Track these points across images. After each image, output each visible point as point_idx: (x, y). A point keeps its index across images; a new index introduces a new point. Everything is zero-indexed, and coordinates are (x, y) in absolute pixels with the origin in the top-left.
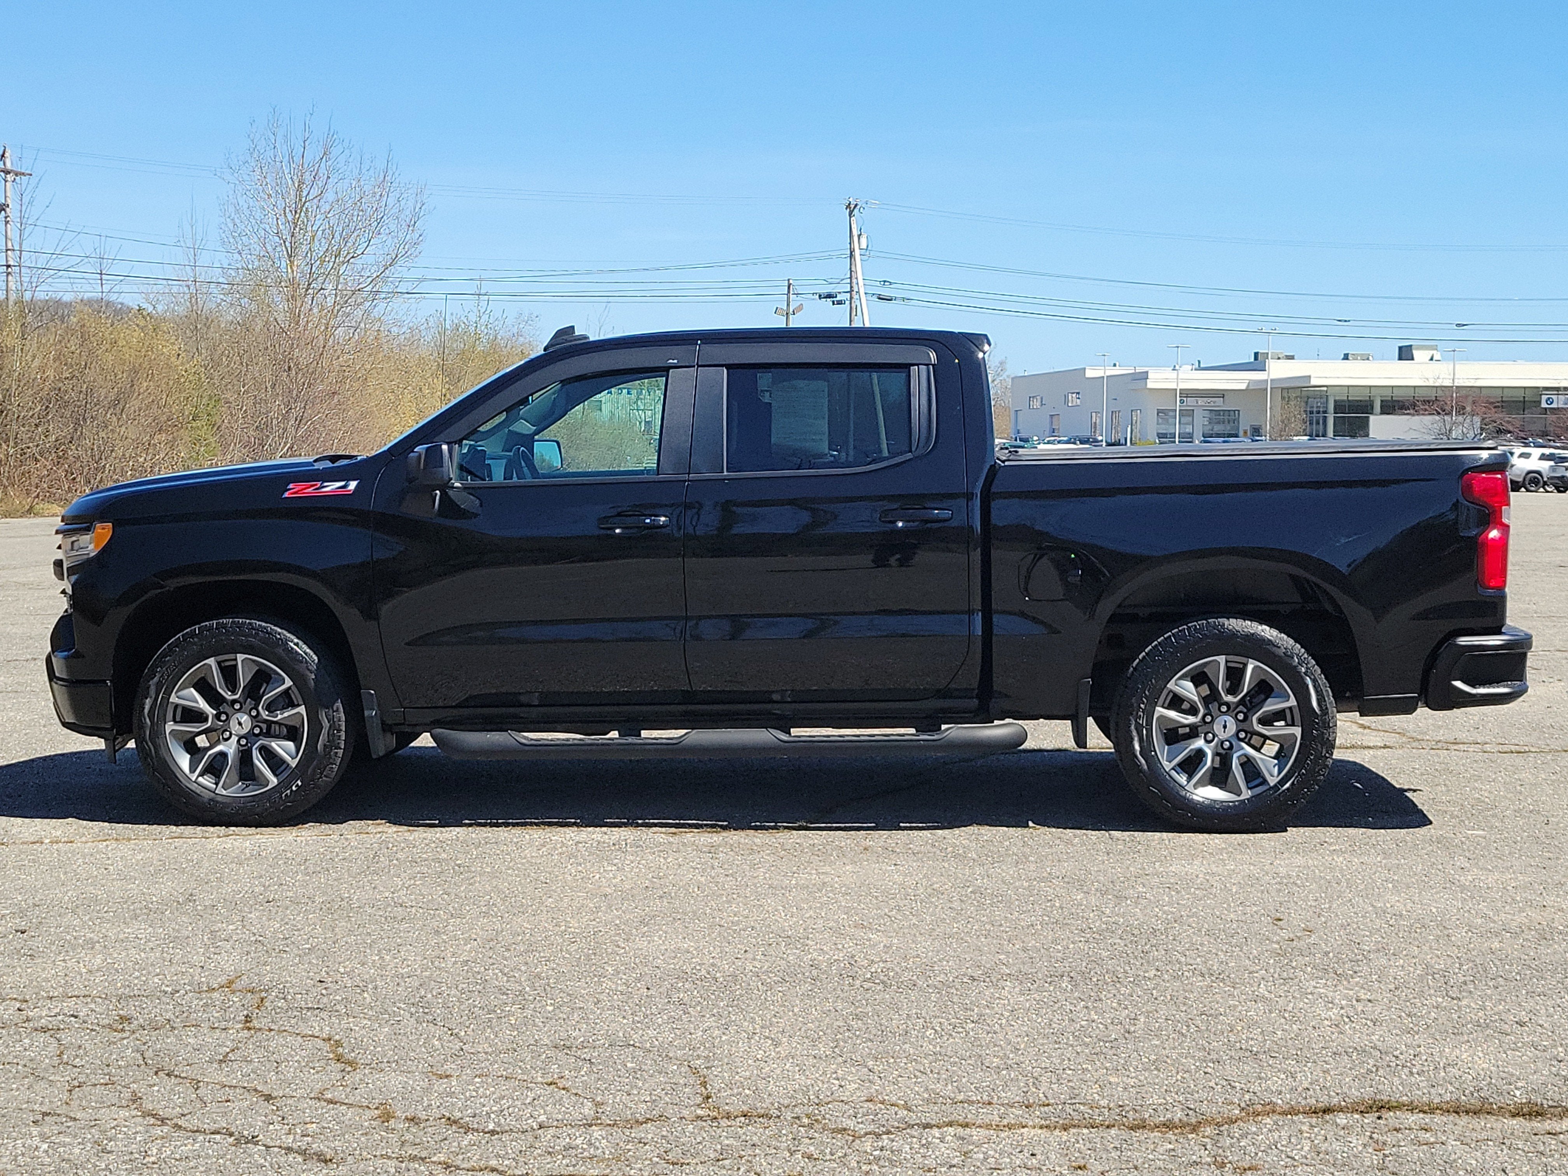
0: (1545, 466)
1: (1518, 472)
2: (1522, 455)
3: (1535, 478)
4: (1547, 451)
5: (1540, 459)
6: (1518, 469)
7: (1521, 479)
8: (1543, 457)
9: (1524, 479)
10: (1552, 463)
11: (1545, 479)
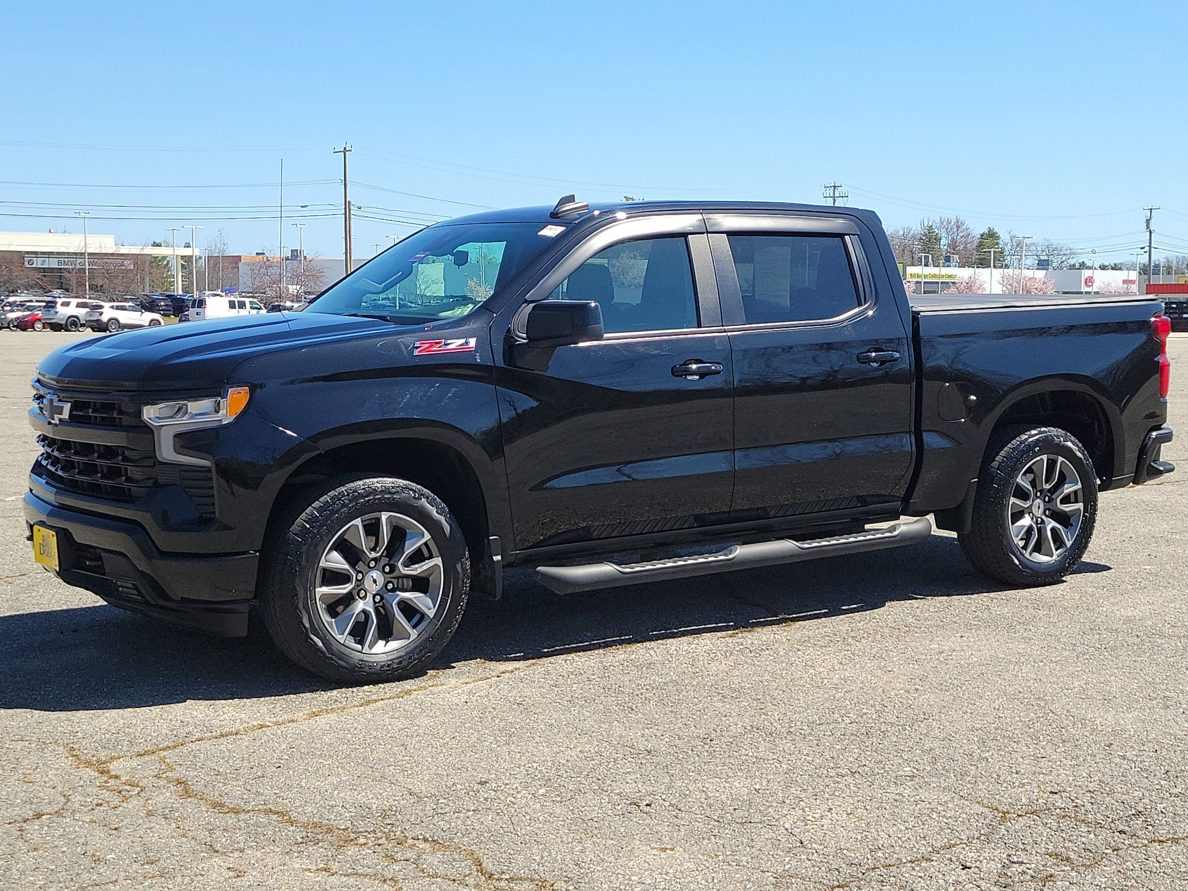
0: (82, 312)
1: (62, 317)
2: (63, 304)
3: (74, 321)
4: (80, 300)
5: (77, 306)
6: (61, 314)
7: (64, 322)
8: (79, 305)
9: (67, 322)
10: (88, 310)
11: (82, 322)
